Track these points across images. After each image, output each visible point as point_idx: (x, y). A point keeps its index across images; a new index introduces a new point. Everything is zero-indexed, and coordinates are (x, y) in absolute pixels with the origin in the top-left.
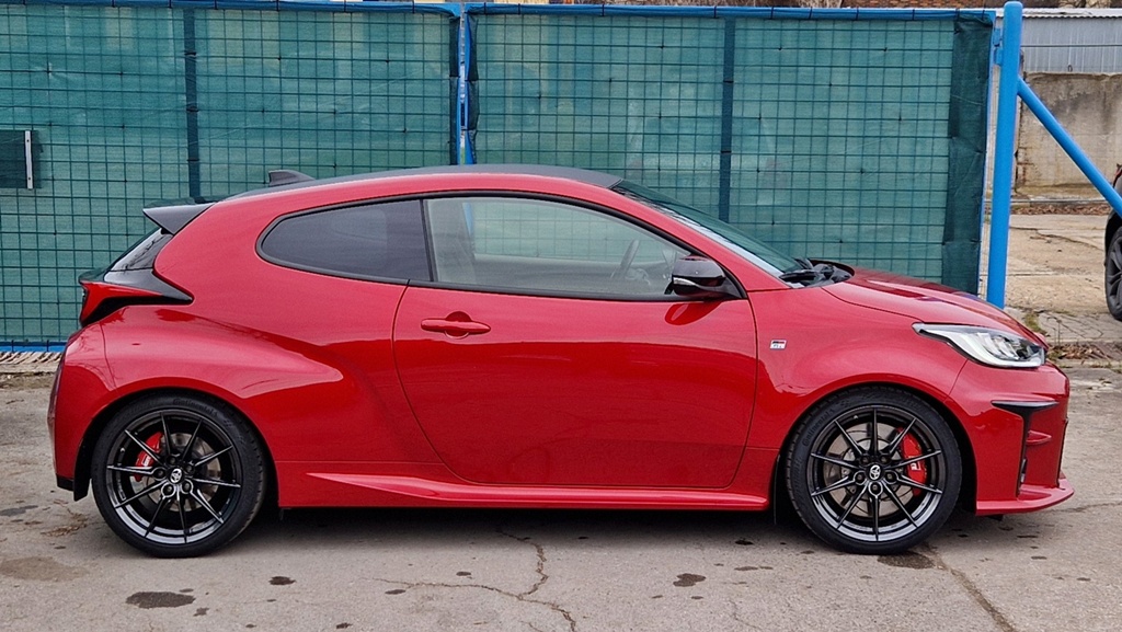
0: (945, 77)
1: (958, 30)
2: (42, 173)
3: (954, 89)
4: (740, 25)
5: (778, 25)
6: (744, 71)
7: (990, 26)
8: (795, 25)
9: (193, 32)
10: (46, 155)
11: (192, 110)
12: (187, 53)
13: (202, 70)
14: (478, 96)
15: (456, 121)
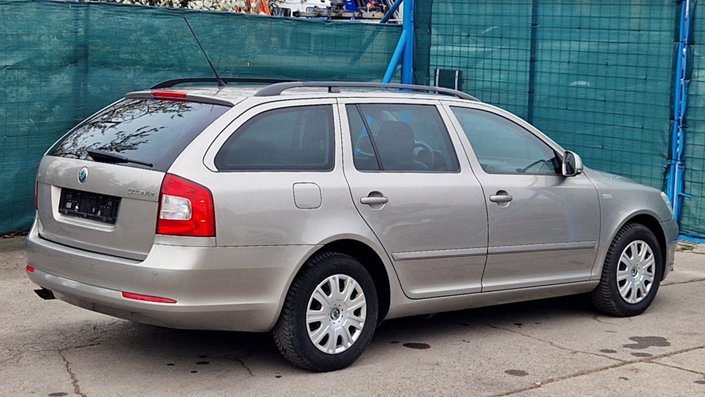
9: (536, 13)
13: (540, 35)
14: (693, 56)
15: (675, 73)
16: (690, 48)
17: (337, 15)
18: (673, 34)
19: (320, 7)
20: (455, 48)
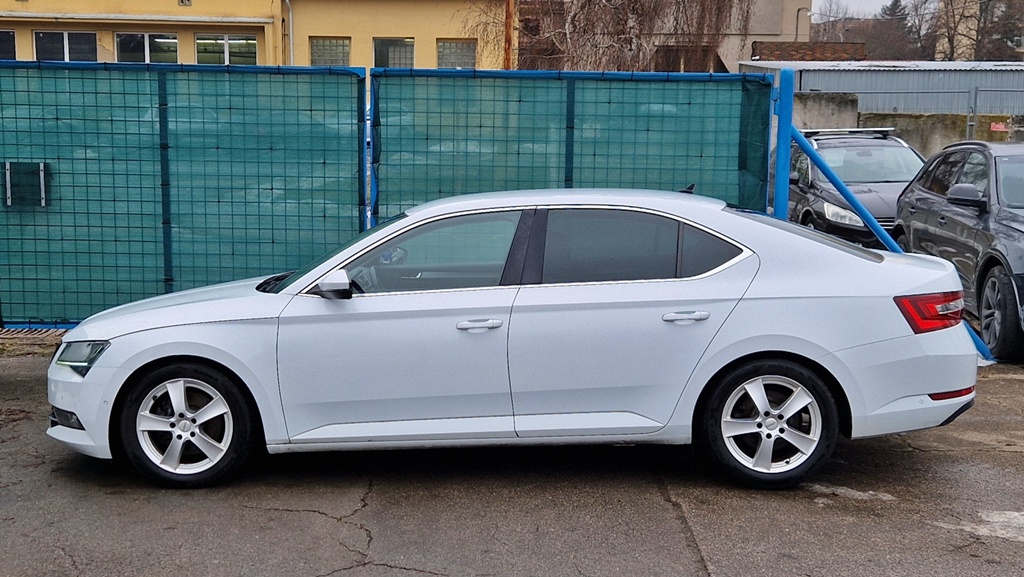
0: (736, 126)
1: (745, 89)
2: (52, 194)
3: (742, 133)
4: (579, 84)
5: (607, 85)
6: (582, 120)
7: (769, 86)
8: (620, 85)
9: (165, 89)
10: (55, 182)
12: (161, 105)
13: (169, 116)
14: (380, 138)
18: (355, 113)
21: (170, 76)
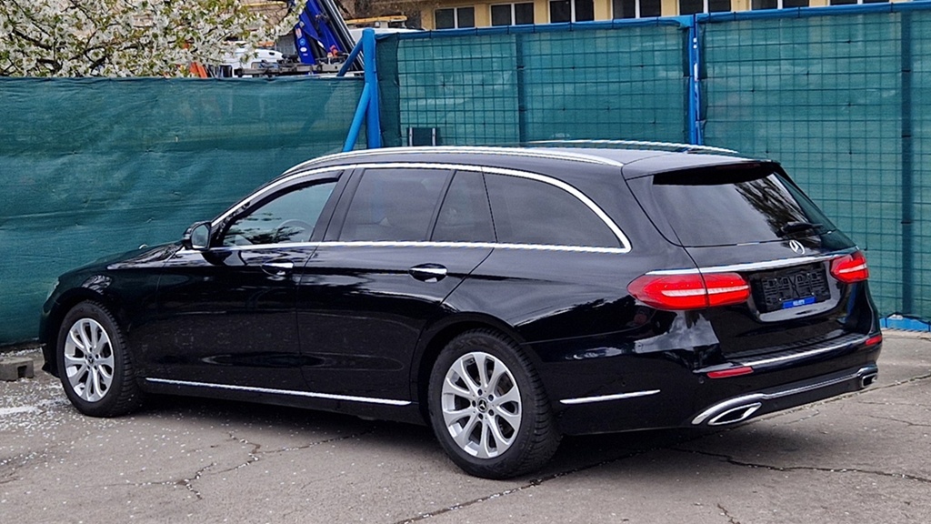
6: (921, 60)
9: (522, 53)
11: (522, 110)
12: (518, 67)
13: (527, 79)
14: (706, 92)
15: (688, 113)
16: (702, 83)
17: (291, 70)
18: (681, 67)
19: (268, 61)
20: (429, 101)
21: (526, 38)
